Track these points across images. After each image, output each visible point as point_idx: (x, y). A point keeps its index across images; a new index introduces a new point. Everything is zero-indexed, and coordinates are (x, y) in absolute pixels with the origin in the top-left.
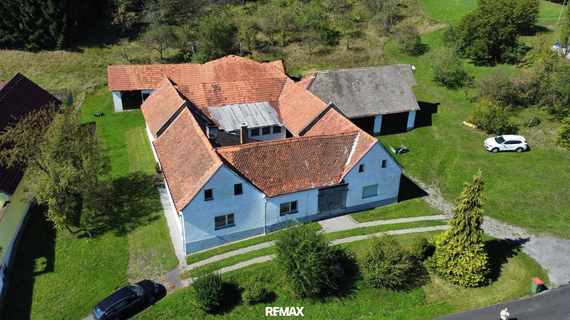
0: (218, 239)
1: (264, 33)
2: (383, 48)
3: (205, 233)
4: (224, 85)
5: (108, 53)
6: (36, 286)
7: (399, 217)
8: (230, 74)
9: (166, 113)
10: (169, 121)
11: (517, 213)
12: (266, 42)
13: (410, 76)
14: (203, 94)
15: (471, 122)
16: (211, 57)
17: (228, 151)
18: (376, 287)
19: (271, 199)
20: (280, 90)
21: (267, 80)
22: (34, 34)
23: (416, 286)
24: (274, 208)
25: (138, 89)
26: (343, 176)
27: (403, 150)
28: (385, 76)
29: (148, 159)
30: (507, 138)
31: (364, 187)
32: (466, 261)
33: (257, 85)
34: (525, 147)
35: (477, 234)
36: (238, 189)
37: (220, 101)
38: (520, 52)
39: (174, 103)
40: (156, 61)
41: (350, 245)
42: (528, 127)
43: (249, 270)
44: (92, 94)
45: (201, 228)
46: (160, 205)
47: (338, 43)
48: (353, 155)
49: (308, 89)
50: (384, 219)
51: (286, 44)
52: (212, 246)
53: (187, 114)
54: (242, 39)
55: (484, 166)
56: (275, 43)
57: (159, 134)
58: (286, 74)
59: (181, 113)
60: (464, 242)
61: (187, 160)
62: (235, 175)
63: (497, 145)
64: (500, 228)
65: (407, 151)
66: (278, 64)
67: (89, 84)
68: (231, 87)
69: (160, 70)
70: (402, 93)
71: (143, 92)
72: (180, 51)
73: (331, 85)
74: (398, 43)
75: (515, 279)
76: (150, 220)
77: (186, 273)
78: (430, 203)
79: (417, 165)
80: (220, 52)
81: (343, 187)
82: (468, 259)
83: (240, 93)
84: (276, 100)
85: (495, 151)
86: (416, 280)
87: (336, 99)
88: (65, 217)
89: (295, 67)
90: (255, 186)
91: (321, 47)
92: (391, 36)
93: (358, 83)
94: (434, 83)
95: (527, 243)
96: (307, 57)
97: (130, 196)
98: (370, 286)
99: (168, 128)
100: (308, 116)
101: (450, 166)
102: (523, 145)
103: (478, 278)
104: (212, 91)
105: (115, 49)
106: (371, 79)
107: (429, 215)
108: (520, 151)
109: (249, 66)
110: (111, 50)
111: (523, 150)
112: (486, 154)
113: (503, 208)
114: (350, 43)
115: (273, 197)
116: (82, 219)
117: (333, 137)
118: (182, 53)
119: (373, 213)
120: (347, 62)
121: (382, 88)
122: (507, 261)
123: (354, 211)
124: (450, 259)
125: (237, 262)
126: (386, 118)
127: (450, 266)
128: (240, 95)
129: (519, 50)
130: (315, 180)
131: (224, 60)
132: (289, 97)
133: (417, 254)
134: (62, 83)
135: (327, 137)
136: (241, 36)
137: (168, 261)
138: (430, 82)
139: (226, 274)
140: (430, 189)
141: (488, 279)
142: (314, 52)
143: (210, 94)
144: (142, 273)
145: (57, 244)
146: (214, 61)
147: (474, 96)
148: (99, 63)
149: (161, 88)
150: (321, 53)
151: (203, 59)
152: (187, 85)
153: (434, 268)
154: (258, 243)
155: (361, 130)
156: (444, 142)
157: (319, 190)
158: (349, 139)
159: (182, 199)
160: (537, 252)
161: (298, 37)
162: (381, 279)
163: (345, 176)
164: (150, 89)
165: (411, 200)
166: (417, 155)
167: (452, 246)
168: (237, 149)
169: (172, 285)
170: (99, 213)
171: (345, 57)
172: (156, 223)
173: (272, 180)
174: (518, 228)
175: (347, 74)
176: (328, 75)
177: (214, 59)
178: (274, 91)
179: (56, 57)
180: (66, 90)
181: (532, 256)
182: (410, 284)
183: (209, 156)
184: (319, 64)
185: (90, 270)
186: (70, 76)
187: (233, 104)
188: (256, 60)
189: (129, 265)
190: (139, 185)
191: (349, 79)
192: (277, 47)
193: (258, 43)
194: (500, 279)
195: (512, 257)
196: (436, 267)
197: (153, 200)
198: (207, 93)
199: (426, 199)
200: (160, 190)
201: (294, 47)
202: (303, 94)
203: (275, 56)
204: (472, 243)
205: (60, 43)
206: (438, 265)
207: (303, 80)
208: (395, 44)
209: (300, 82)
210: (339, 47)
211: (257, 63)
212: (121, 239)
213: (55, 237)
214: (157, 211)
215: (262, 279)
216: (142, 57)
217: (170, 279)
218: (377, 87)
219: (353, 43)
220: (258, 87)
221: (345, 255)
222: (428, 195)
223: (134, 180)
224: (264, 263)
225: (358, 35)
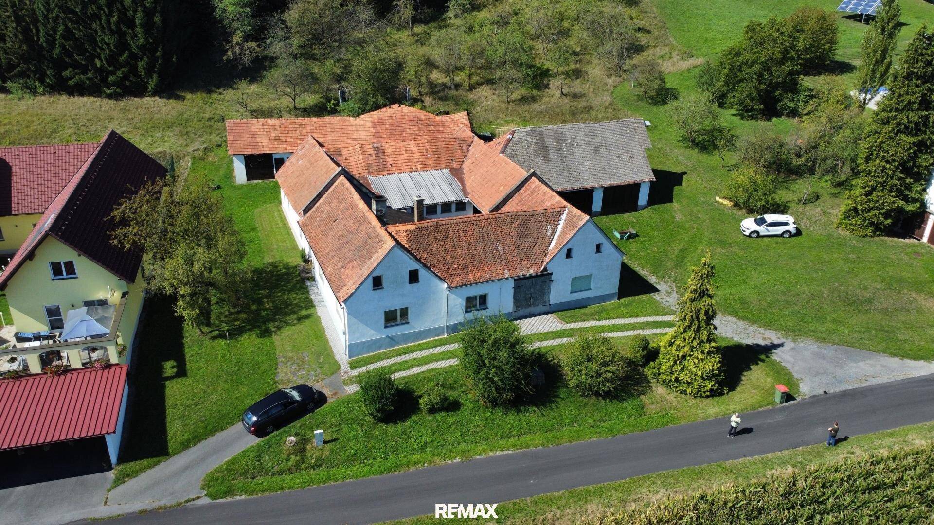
0: (388, 340)
1: (441, 71)
2: (612, 93)
3: (373, 332)
4: (389, 147)
5: (219, 100)
6: (168, 392)
7: (618, 317)
8: (395, 131)
9: (313, 184)
10: (320, 193)
11: (773, 313)
12: (444, 85)
13: (642, 135)
14: (361, 158)
15: (725, 198)
16: (368, 107)
17: (402, 230)
18: (583, 395)
19: (455, 290)
20: (465, 154)
21: (448, 140)
22: (115, 74)
23: (633, 395)
24: (458, 302)
25: (268, 152)
26: (545, 263)
27: (631, 234)
28: (608, 134)
29: (288, 245)
30: (770, 218)
31: (573, 279)
32: (695, 364)
33: (434, 147)
34: (794, 231)
35: (707, 331)
36: (414, 277)
37: (384, 168)
38: (802, 101)
39: (324, 170)
40: (287, 112)
41: (553, 348)
42: (801, 204)
43: (427, 375)
44: (202, 159)
45: (367, 325)
46: (311, 301)
47: (547, 86)
48: (559, 237)
49: (503, 152)
50: (599, 320)
51: (472, 88)
52: (380, 348)
53: (343, 185)
54: (410, 81)
55: (737, 255)
56: (458, 86)
57: (306, 210)
58: (474, 132)
59: (336, 184)
60: (692, 341)
61: (347, 242)
62: (410, 258)
63: (756, 227)
64: (747, 332)
65: (636, 235)
66: (461, 117)
67: (196, 145)
68: (398, 150)
69: (297, 126)
70: (631, 158)
71: (274, 157)
72: (321, 98)
73: (533, 147)
74: (634, 86)
75: (757, 389)
76: (299, 319)
77: (350, 379)
78: (660, 301)
79: (648, 254)
80: (381, 101)
81: (545, 277)
82: (696, 361)
83: (411, 158)
84: (459, 166)
85: (754, 235)
86: (634, 389)
87: (541, 166)
88: (198, 311)
89: (486, 121)
90: (434, 273)
91: (523, 91)
92: (624, 75)
93: (571, 144)
94: (680, 144)
95: (780, 349)
96: (503, 106)
97: (270, 291)
98: (576, 395)
99: (318, 204)
100: (502, 188)
101: (691, 256)
102: (791, 228)
103: (709, 385)
104: (374, 155)
105: (229, 94)
106: (588, 138)
107: (657, 315)
108: (787, 235)
109: (421, 119)
110: (223, 96)
111: (791, 235)
112: (741, 239)
113: (756, 307)
114: (565, 86)
115: (457, 287)
116: (213, 317)
117: (533, 213)
118: (324, 101)
119: (584, 313)
120: (560, 114)
121: (603, 151)
122: (750, 369)
123: (561, 309)
124: (675, 363)
125: (413, 367)
126: (609, 192)
127: (676, 371)
128: (411, 161)
129: (802, 97)
130: (509, 267)
131: (386, 112)
132: (477, 162)
133: (636, 358)
134: (158, 143)
135: (525, 213)
136: (408, 76)
137: (327, 365)
138: (675, 142)
139: (400, 379)
140: (662, 284)
141: (723, 388)
142: (513, 99)
143: (370, 159)
144: (295, 378)
145: (186, 346)
146: (372, 113)
147: (734, 162)
148: (207, 116)
149: (303, 151)
150: (523, 100)
151: (356, 109)
152: (340, 146)
153: (657, 375)
154: (437, 346)
155: (569, 205)
156: (688, 225)
157: (515, 280)
158: (553, 217)
159: (345, 289)
160: (791, 359)
161: (490, 76)
162: (589, 384)
163: (548, 263)
164: (285, 151)
165: (636, 297)
166: (650, 241)
167: (678, 346)
168: (411, 227)
169: (334, 392)
170: (233, 310)
171: (558, 106)
172: (307, 322)
173: (455, 266)
174: (772, 331)
175: (556, 132)
176: (530, 134)
177: (372, 110)
178: (457, 154)
179: (147, 106)
180: (165, 153)
181: (783, 364)
182: (625, 393)
183: (378, 235)
184: (520, 116)
185: (231, 375)
186: (168, 133)
187: (401, 173)
188: (429, 110)
189: (279, 370)
190: (280, 277)
191: (559, 139)
192: (460, 92)
193: (432, 85)
194: (738, 389)
195: (757, 364)
196: (659, 374)
197: (301, 296)
198: (367, 157)
199: (656, 296)
200: (308, 284)
201: (484, 92)
202: (496, 159)
203: (457, 105)
204: (702, 341)
205: (153, 86)
206: (661, 371)
207: (496, 140)
208: (629, 87)
209: (491, 143)
210: (549, 92)
211: (432, 116)
212: (265, 341)
213: (183, 338)
214: (307, 308)
215: (443, 386)
216: (267, 106)
217: (330, 385)
218: (597, 150)
219: (569, 87)
220: (434, 150)
221: (547, 359)
222: (659, 291)
223: (272, 271)
224: (446, 368)
225: (577, 74)
